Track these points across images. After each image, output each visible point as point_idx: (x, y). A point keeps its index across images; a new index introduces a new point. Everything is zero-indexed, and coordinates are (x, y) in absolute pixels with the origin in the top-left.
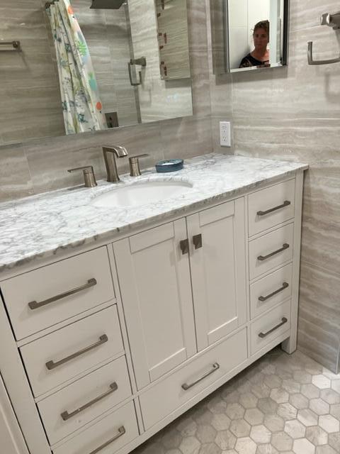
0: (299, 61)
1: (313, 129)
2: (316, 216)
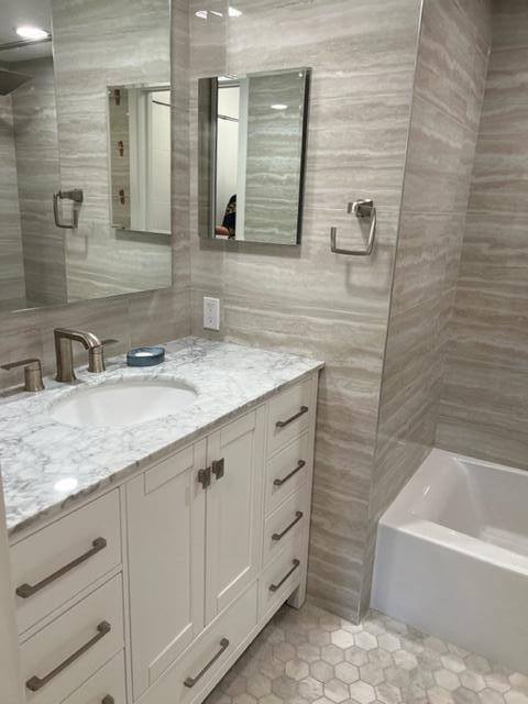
0: (315, 242)
1: (330, 322)
2: (333, 424)
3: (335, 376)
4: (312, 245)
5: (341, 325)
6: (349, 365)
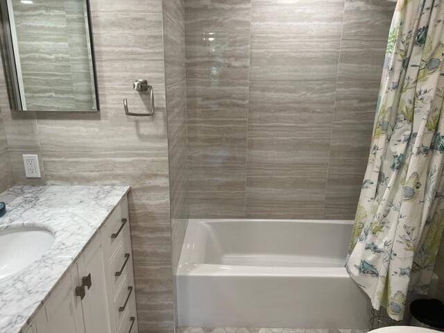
1: (130, 159)
2: (142, 224)
3: (139, 194)
4: (108, 110)
5: (137, 160)
6: (147, 185)
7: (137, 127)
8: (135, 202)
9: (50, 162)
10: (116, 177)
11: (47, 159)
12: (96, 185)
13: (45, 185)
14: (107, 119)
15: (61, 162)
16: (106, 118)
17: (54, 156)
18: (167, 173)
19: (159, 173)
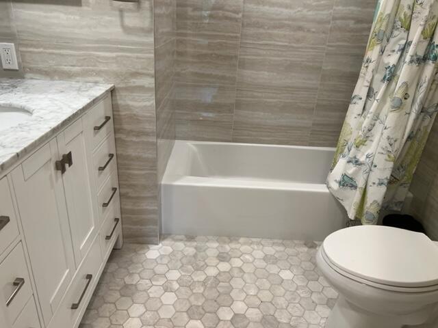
3: (123, 93)
5: (122, 56)
6: (132, 84)
7: (122, 17)
8: (120, 102)
9: (27, 52)
10: (99, 73)
11: (24, 49)
12: (78, 82)
13: (24, 78)
14: (88, 6)
15: (39, 53)
16: (88, 4)
17: (32, 46)
18: (153, 72)
19: (145, 71)
